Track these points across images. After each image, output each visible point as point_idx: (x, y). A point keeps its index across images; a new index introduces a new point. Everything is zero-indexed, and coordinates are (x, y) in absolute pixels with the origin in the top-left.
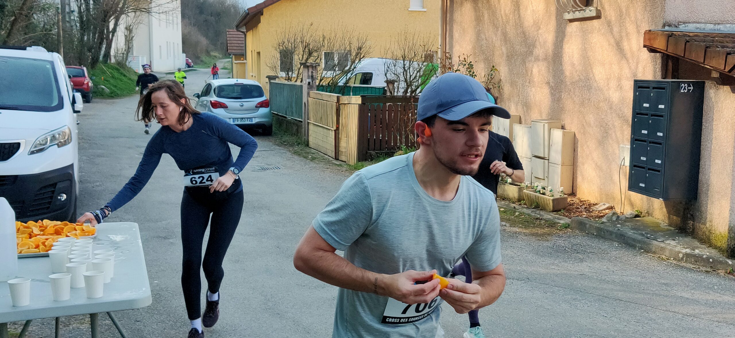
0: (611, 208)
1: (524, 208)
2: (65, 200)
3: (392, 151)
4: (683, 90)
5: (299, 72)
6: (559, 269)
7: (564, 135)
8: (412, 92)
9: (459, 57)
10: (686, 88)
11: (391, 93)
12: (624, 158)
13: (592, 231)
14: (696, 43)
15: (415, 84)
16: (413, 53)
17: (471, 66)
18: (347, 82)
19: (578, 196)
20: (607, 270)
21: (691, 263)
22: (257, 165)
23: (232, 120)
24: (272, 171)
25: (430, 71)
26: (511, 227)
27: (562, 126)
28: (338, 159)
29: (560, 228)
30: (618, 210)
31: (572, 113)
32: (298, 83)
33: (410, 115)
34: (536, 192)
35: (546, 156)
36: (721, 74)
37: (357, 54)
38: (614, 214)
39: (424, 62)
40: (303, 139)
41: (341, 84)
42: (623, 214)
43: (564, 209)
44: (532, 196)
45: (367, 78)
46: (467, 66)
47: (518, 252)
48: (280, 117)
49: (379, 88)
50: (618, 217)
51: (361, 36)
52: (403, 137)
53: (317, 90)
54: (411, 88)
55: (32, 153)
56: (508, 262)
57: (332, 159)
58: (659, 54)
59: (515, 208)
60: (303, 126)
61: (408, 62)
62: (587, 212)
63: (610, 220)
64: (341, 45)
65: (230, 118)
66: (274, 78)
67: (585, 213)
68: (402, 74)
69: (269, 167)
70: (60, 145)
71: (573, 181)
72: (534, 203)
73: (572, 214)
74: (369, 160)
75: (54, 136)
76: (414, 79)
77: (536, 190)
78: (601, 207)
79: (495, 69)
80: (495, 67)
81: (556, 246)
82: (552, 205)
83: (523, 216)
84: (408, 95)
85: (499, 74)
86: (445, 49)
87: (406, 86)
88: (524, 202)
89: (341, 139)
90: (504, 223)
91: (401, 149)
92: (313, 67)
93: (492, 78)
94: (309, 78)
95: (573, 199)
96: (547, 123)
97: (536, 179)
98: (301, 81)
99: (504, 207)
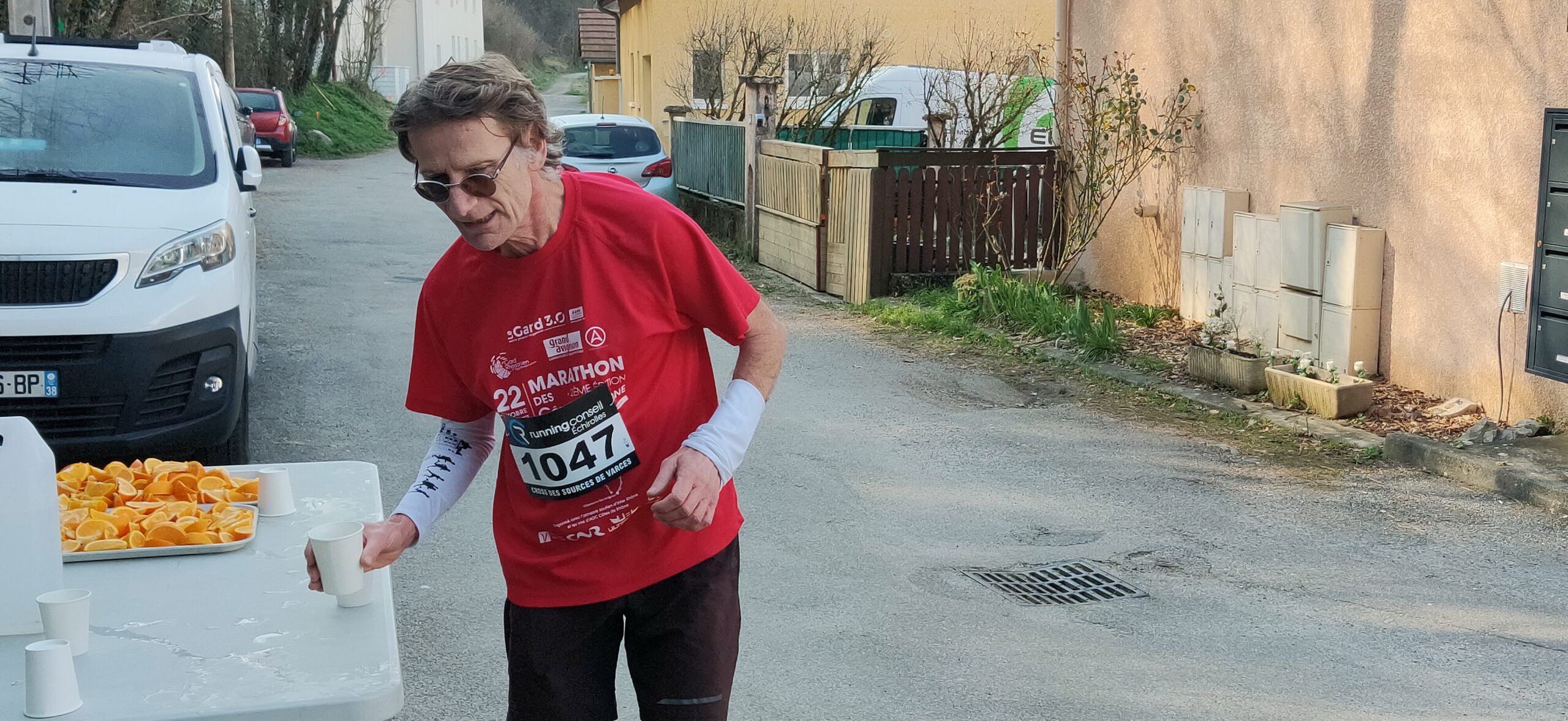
0: (1477, 411)
1: (1269, 408)
2: (220, 390)
3: (947, 272)
5: (735, 98)
6: (1373, 561)
7: (1360, 239)
8: (984, 141)
9: (1105, 59)
11: (938, 142)
12: (1510, 294)
13: (1439, 468)
15: (990, 122)
16: (988, 55)
17: (1132, 80)
18: (841, 119)
19: (1392, 380)
26: (1241, 454)
27: (1355, 218)
28: (825, 292)
29: (1360, 458)
30: (1493, 414)
31: (1380, 186)
32: (733, 120)
33: (988, 190)
34: (1298, 374)
35: (1317, 287)
37: (864, 57)
38: (1488, 425)
40: (746, 245)
41: (826, 124)
42: (1506, 426)
43: (1364, 413)
44: (1285, 380)
45: (883, 109)
46: (1123, 80)
47: (1267, 517)
48: (692, 197)
49: (912, 133)
50: (1499, 433)
51: (871, 18)
52: (974, 241)
53: (776, 138)
54: (984, 132)
55: (145, 283)
56: (1246, 543)
57: (812, 291)
59: (1245, 408)
60: (746, 218)
61: (977, 74)
62: (1420, 419)
63: (1478, 441)
64: (828, 37)
66: (682, 111)
67: (1415, 423)
68: (963, 100)
70: (207, 266)
71: (1380, 345)
72: (1291, 398)
73: (1384, 424)
74: (896, 294)
75: (192, 245)
76: (988, 112)
77: (1296, 366)
78: (1450, 408)
79: (1189, 86)
80: (1191, 83)
81: (1358, 504)
82: (1334, 402)
83: (1267, 429)
84: (974, 147)
85: (1199, 96)
86: (1070, 43)
87: (971, 128)
88: (1266, 395)
89: (833, 247)
90: (1224, 446)
91: (969, 270)
92: (767, 86)
93: (1182, 108)
94: (759, 112)
95: (1381, 389)
96: (1318, 210)
97: (1290, 340)
99: (1221, 405)
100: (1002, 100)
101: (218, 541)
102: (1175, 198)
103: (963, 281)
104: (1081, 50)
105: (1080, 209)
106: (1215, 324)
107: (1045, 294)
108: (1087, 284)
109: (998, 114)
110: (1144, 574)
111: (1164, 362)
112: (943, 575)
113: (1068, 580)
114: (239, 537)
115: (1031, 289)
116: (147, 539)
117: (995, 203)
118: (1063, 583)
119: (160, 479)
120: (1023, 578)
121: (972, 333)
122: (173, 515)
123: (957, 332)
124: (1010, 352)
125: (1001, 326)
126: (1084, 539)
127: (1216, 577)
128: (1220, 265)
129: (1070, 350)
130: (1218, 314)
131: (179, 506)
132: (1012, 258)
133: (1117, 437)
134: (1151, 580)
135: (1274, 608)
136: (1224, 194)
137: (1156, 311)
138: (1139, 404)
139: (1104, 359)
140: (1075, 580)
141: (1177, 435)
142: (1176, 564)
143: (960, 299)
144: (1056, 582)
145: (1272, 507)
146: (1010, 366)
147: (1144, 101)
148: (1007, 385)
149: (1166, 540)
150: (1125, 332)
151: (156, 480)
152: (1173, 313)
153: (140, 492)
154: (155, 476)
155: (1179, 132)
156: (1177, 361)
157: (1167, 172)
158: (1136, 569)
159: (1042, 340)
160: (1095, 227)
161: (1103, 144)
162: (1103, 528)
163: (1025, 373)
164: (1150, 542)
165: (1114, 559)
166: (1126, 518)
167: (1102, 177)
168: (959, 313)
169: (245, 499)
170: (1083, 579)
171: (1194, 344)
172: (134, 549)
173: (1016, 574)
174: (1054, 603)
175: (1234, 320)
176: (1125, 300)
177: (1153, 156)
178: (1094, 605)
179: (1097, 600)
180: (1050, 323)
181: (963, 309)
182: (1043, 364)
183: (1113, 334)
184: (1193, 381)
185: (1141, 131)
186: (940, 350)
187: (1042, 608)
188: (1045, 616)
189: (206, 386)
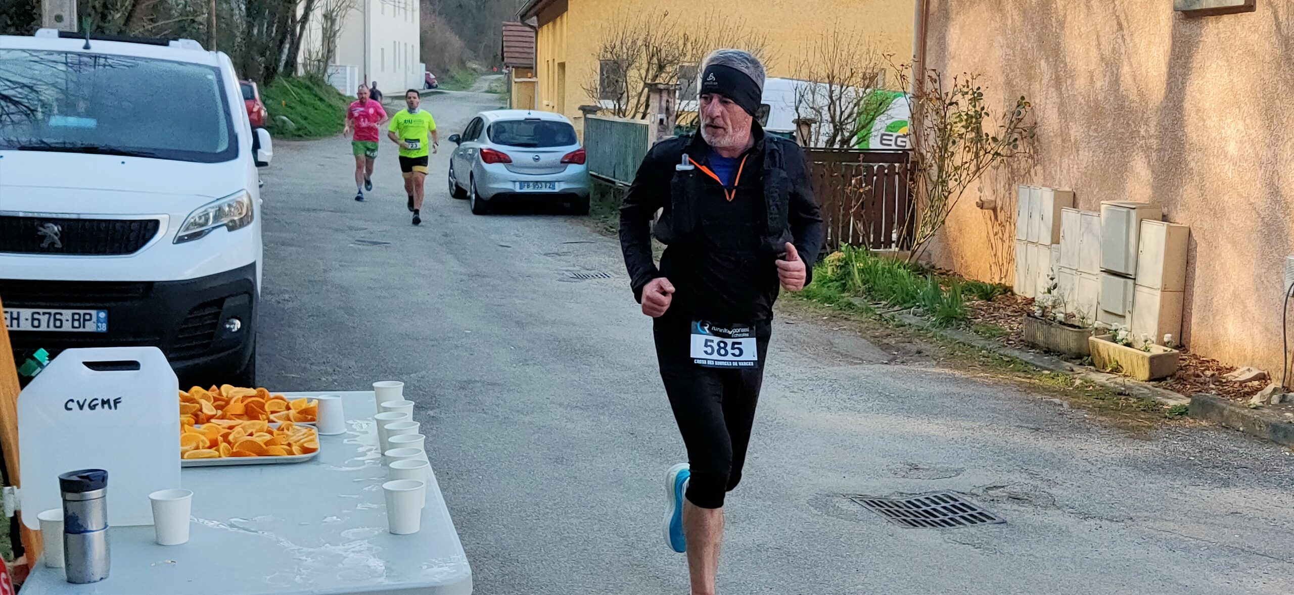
0: (1263, 378)
1: (1091, 370)
2: (239, 330)
5: (639, 100)
6: (1187, 499)
7: (1169, 233)
8: (843, 141)
9: (955, 79)
11: (805, 142)
13: (1234, 424)
15: (848, 126)
16: (848, 71)
17: (977, 97)
19: (1193, 351)
20: (1281, 505)
22: (566, 268)
23: (518, 184)
24: (595, 281)
25: (878, 103)
26: (1071, 408)
27: (1164, 216)
29: (1170, 413)
30: (1279, 382)
32: (638, 120)
33: (853, 184)
34: (1116, 343)
35: (1131, 272)
38: (1275, 390)
39: (868, 87)
42: (1289, 390)
43: (1171, 376)
44: (1106, 348)
46: (970, 97)
48: (603, 182)
50: (1284, 396)
51: (752, 39)
52: (840, 225)
54: (842, 132)
55: (181, 240)
56: (1082, 482)
59: (1072, 370)
61: (839, 87)
62: (1217, 383)
63: (1268, 403)
65: (514, 182)
66: (594, 110)
67: (1214, 387)
68: (826, 108)
69: (588, 272)
70: (232, 227)
71: (1182, 321)
72: (1110, 362)
73: (1189, 386)
75: (220, 209)
76: (847, 119)
77: (1115, 336)
78: (1242, 374)
79: (1025, 103)
80: (1026, 100)
81: (1169, 451)
82: (1147, 366)
83: (1091, 388)
84: (835, 147)
85: (1033, 112)
86: (924, 63)
87: (833, 131)
88: (1090, 358)
90: (1057, 401)
91: (836, 248)
92: (668, 90)
93: (1020, 120)
95: (1184, 357)
96: (1134, 208)
97: (1107, 315)
98: (643, 118)
99: (1051, 367)
100: (859, 109)
101: (291, 453)
102: (1010, 194)
103: (832, 258)
104: (934, 70)
105: (932, 202)
106: (1047, 300)
107: (902, 271)
108: (934, 263)
109: (855, 120)
110: (1000, 505)
111: (1001, 330)
112: (835, 500)
113: (939, 508)
114: (306, 450)
115: (891, 266)
116: (234, 450)
117: (861, 194)
118: (934, 509)
119: (235, 402)
120: (901, 505)
121: (841, 300)
122: (250, 431)
123: (829, 300)
124: (873, 317)
125: (864, 296)
126: (948, 474)
127: (1059, 508)
128: (1048, 251)
129: (923, 318)
130: (1049, 292)
131: (254, 424)
132: (872, 240)
134: (1005, 510)
135: (1109, 535)
136: (1053, 193)
137: (993, 288)
138: (984, 364)
139: (953, 326)
140: (944, 508)
141: (1018, 390)
142: (1026, 497)
143: (829, 273)
144: (928, 509)
146: (875, 329)
147: (987, 114)
148: (871, 344)
149: (1016, 477)
150: (968, 304)
151: (232, 402)
152: (1007, 290)
153: (220, 412)
154: (231, 398)
155: (1016, 140)
156: (1011, 329)
157: (1003, 173)
158: (993, 500)
159: (899, 309)
160: (944, 215)
161: (951, 149)
162: (962, 465)
163: (888, 335)
164: (1003, 478)
165: (974, 491)
166: (982, 458)
167: (950, 176)
168: (830, 284)
169: (305, 420)
170: (951, 507)
172: (224, 458)
173: (894, 501)
174: (929, 526)
175: (1063, 297)
176: (966, 277)
177: (993, 160)
178: (962, 529)
179: (963, 524)
180: (907, 295)
181: (832, 281)
182: (902, 328)
183: (959, 305)
184: (1028, 346)
185: (985, 137)
186: (814, 314)
187: (920, 530)
188: (922, 536)
189: (228, 326)
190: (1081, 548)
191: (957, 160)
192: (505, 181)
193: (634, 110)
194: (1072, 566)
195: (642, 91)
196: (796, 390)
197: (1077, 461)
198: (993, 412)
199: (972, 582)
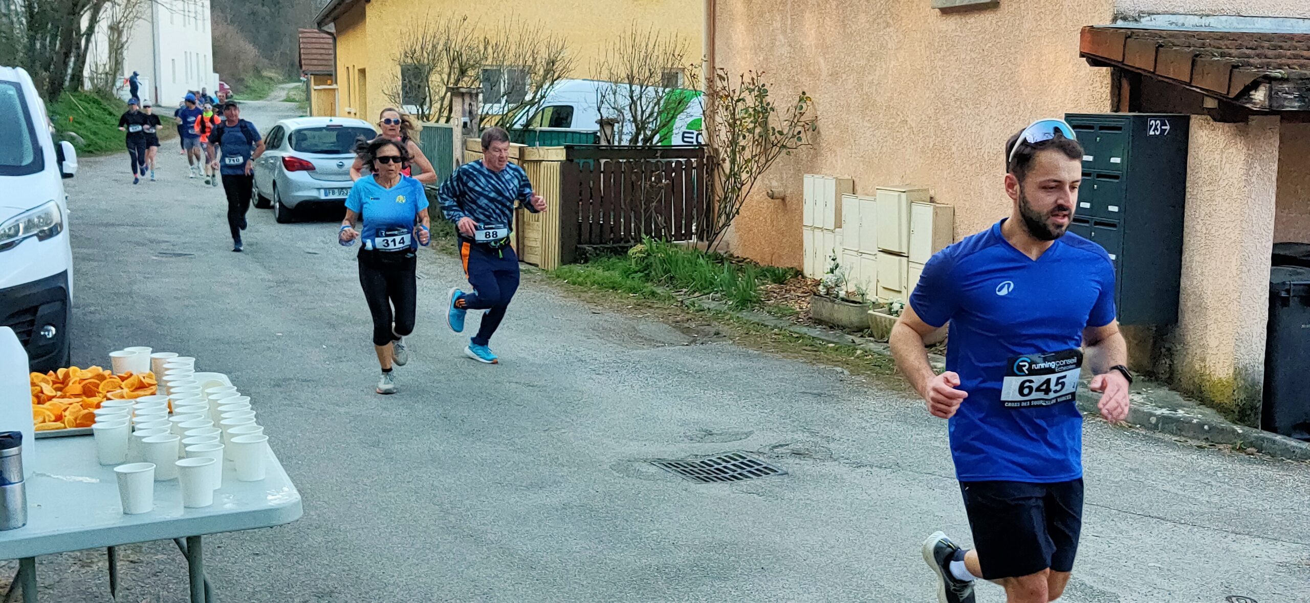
1: (871, 341)
2: (54, 336)
3: (622, 244)
4: (1154, 131)
5: (442, 105)
7: (936, 214)
8: (645, 140)
9: (742, 76)
10: (1158, 127)
11: (609, 141)
14: (1174, 48)
15: (650, 125)
16: (647, 71)
17: (762, 93)
18: (529, 122)
21: (1172, 433)
23: (322, 191)
25: (678, 102)
26: (851, 375)
27: (931, 198)
31: (949, 173)
32: (442, 124)
33: (653, 179)
34: (892, 314)
35: (904, 250)
36: (1220, 101)
37: (547, 72)
41: (517, 126)
44: (883, 320)
45: (562, 115)
46: (756, 93)
49: (587, 134)
51: (552, 41)
54: (645, 133)
56: (857, 436)
58: (1107, 70)
59: (854, 342)
61: (639, 87)
64: (517, 56)
65: (319, 189)
68: (628, 108)
70: (43, 236)
74: (582, 261)
75: (29, 221)
76: (648, 117)
77: (890, 309)
79: (807, 98)
80: (807, 95)
83: (870, 356)
84: (639, 145)
85: (814, 106)
86: (714, 62)
87: (635, 130)
88: (869, 331)
89: (529, 225)
90: (839, 369)
91: (639, 240)
92: (471, 95)
93: (802, 114)
94: (464, 116)
96: (905, 192)
97: (885, 291)
98: (447, 121)
99: (836, 340)
100: (659, 108)
102: (797, 184)
103: (635, 251)
104: (722, 69)
105: (725, 193)
106: (829, 279)
107: (701, 261)
108: (732, 252)
109: (656, 119)
110: (784, 460)
111: (792, 309)
112: (636, 465)
113: (729, 465)
115: (690, 256)
117: (661, 188)
118: (725, 467)
120: (696, 465)
121: (645, 290)
123: (633, 290)
124: (675, 304)
125: (667, 285)
126: (739, 437)
127: (835, 460)
128: (833, 235)
129: (721, 302)
130: (832, 271)
132: (673, 233)
133: (761, 365)
134: (789, 464)
135: (878, 479)
136: (834, 180)
137: (785, 272)
138: (775, 341)
139: (748, 308)
140: (734, 465)
141: (805, 362)
142: (807, 453)
143: (633, 266)
144: (719, 467)
145: (875, 411)
146: (676, 315)
147: (772, 109)
148: (672, 329)
149: (799, 436)
150: (762, 287)
152: (799, 273)
155: (799, 132)
156: (802, 308)
158: (778, 457)
159: (699, 295)
160: (737, 207)
161: (742, 143)
162: (751, 429)
163: (688, 320)
164: (787, 438)
165: (761, 450)
166: (769, 421)
167: (741, 168)
168: (633, 275)
170: (740, 464)
171: (815, 294)
173: (690, 463)
174: (720, 481)
175: (844, 276)
176: (762, 264)
177: (779, 152)
178: (749, 481)
179: (750, 477)
180: (706, 282)
181: (636, 272)
182: (701, 313)
183: (753, 288)
184: (815, 323)
185: (771, 132)
186: (620, 304)
187: (712, 484)
188: (713, 489)
189: (42, 333)
190: (853, 491)
191: (747, 154)
192: (310, 188)
193: (437, 114)
194: (844, 506)
195: (446, 94)
196: (601, 372)
197: (854, 419)
198: (783, 382)
199: (754, 522)
